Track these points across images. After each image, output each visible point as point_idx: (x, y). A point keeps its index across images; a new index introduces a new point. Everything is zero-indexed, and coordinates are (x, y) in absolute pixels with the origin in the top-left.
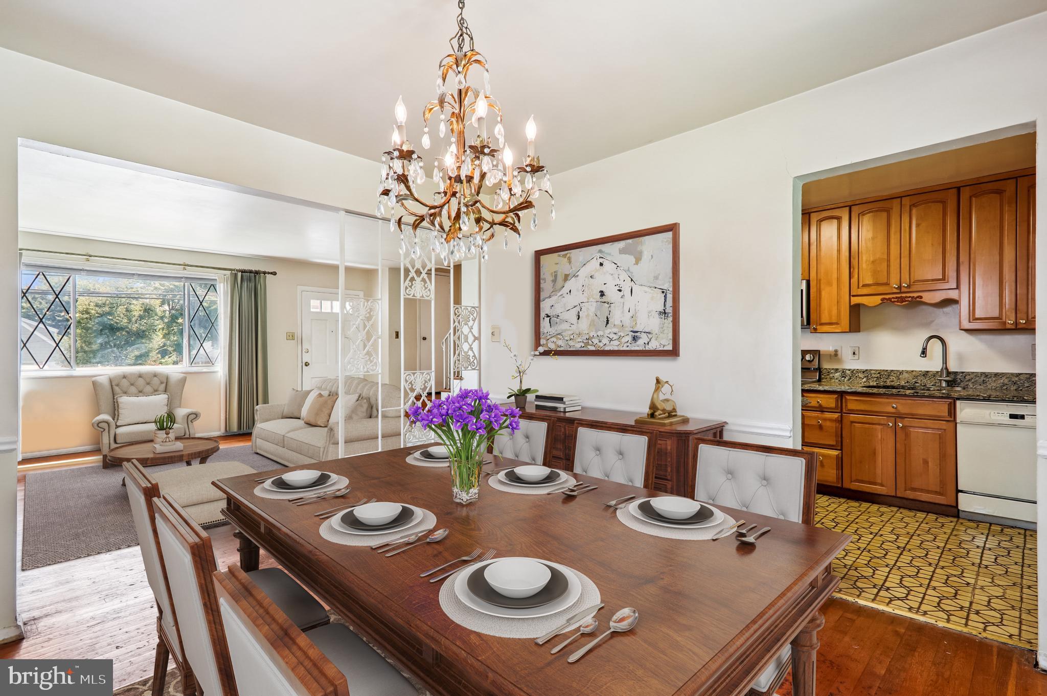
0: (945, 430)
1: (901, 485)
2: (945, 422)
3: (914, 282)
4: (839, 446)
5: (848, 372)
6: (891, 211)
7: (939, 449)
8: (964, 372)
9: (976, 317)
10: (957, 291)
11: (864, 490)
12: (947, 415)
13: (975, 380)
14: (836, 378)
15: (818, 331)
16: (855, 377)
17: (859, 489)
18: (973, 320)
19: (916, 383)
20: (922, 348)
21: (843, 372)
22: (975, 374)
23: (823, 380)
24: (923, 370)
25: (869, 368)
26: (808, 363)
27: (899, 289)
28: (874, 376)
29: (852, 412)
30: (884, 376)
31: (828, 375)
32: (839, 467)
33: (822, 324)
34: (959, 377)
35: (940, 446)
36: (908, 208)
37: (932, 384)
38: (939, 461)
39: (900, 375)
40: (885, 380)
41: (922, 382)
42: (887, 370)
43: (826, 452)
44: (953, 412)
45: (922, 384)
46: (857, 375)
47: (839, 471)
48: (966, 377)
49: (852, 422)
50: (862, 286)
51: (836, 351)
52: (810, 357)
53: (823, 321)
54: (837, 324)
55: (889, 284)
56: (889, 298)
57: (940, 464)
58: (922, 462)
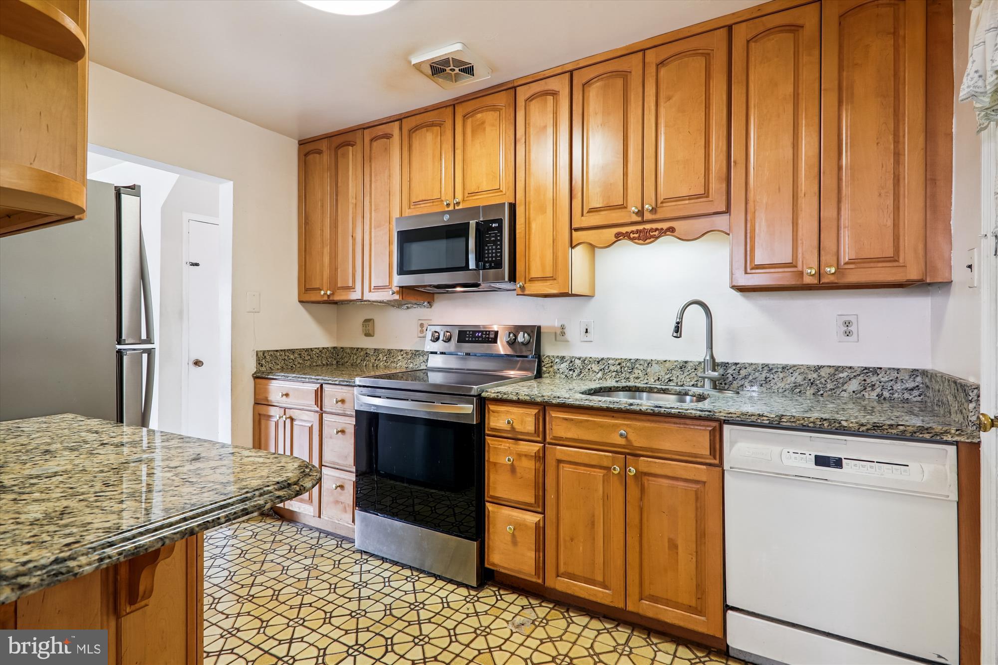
0: (704, 483)
1: (634, 590)
2: (704, 467)
3: (662, 203)
4: (539, 505)
5: (578, 362)
6: (629, 77)
7: (695, 522)
8: (738, 364)
9: (756, 263)
10: (725, 217)
11: (577, 594)
12: (708, 453)
13: (754, 377)
14: (561, 371)
15: (526, 292)
16: (587, 370)
17: (569, 592)
18: (752, 269)
19: (670, 380)
20: (675, 322)
21: (571, 362)
22: (754, 367)
23: (545, 375)
24: (679, 360)
25: (605, 356)
26: (524, 348)
27: (641, 216)
28: (612, 368)
29: (560, 442)
30: (626, 369)
31: (551, 367)
32: (539, 546)
33: (532, 280)
34: (730, 371)
35: (696, 515)
36: (653, 70)
37: (692, 383)
38: (694, 546)
39: (648, 367)
40: (627, 376)
41: (679, 380)
42: (630, 360)
43: (521, 515)
44: (718, 446)
45: (679, 384)
46: (589, 367)
47: (539, 551)
48: (741, 371)
49: (559, 461)
50: (588, 212)
51: (563, 327)
52: (524, 337)
53: (534, 274)
54: (552, 278)
55: (626, 208)
56: (627, 232)
57: (697, 552)
58: (667, 545)
